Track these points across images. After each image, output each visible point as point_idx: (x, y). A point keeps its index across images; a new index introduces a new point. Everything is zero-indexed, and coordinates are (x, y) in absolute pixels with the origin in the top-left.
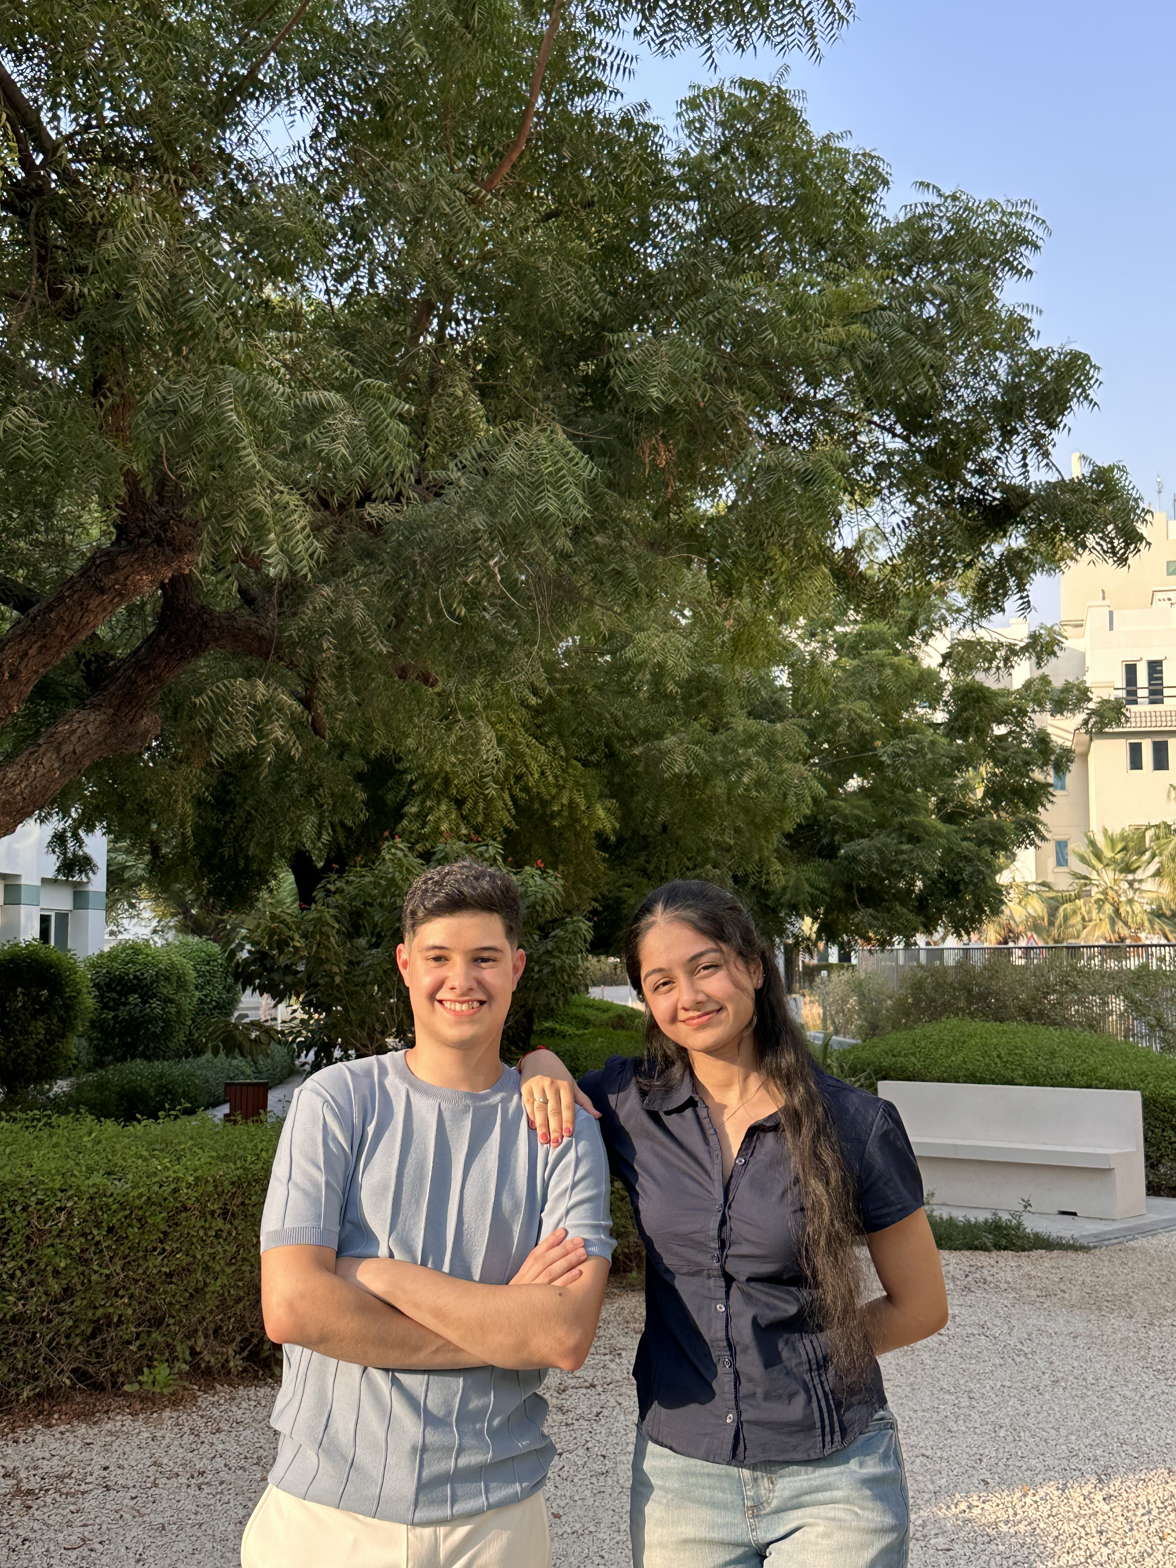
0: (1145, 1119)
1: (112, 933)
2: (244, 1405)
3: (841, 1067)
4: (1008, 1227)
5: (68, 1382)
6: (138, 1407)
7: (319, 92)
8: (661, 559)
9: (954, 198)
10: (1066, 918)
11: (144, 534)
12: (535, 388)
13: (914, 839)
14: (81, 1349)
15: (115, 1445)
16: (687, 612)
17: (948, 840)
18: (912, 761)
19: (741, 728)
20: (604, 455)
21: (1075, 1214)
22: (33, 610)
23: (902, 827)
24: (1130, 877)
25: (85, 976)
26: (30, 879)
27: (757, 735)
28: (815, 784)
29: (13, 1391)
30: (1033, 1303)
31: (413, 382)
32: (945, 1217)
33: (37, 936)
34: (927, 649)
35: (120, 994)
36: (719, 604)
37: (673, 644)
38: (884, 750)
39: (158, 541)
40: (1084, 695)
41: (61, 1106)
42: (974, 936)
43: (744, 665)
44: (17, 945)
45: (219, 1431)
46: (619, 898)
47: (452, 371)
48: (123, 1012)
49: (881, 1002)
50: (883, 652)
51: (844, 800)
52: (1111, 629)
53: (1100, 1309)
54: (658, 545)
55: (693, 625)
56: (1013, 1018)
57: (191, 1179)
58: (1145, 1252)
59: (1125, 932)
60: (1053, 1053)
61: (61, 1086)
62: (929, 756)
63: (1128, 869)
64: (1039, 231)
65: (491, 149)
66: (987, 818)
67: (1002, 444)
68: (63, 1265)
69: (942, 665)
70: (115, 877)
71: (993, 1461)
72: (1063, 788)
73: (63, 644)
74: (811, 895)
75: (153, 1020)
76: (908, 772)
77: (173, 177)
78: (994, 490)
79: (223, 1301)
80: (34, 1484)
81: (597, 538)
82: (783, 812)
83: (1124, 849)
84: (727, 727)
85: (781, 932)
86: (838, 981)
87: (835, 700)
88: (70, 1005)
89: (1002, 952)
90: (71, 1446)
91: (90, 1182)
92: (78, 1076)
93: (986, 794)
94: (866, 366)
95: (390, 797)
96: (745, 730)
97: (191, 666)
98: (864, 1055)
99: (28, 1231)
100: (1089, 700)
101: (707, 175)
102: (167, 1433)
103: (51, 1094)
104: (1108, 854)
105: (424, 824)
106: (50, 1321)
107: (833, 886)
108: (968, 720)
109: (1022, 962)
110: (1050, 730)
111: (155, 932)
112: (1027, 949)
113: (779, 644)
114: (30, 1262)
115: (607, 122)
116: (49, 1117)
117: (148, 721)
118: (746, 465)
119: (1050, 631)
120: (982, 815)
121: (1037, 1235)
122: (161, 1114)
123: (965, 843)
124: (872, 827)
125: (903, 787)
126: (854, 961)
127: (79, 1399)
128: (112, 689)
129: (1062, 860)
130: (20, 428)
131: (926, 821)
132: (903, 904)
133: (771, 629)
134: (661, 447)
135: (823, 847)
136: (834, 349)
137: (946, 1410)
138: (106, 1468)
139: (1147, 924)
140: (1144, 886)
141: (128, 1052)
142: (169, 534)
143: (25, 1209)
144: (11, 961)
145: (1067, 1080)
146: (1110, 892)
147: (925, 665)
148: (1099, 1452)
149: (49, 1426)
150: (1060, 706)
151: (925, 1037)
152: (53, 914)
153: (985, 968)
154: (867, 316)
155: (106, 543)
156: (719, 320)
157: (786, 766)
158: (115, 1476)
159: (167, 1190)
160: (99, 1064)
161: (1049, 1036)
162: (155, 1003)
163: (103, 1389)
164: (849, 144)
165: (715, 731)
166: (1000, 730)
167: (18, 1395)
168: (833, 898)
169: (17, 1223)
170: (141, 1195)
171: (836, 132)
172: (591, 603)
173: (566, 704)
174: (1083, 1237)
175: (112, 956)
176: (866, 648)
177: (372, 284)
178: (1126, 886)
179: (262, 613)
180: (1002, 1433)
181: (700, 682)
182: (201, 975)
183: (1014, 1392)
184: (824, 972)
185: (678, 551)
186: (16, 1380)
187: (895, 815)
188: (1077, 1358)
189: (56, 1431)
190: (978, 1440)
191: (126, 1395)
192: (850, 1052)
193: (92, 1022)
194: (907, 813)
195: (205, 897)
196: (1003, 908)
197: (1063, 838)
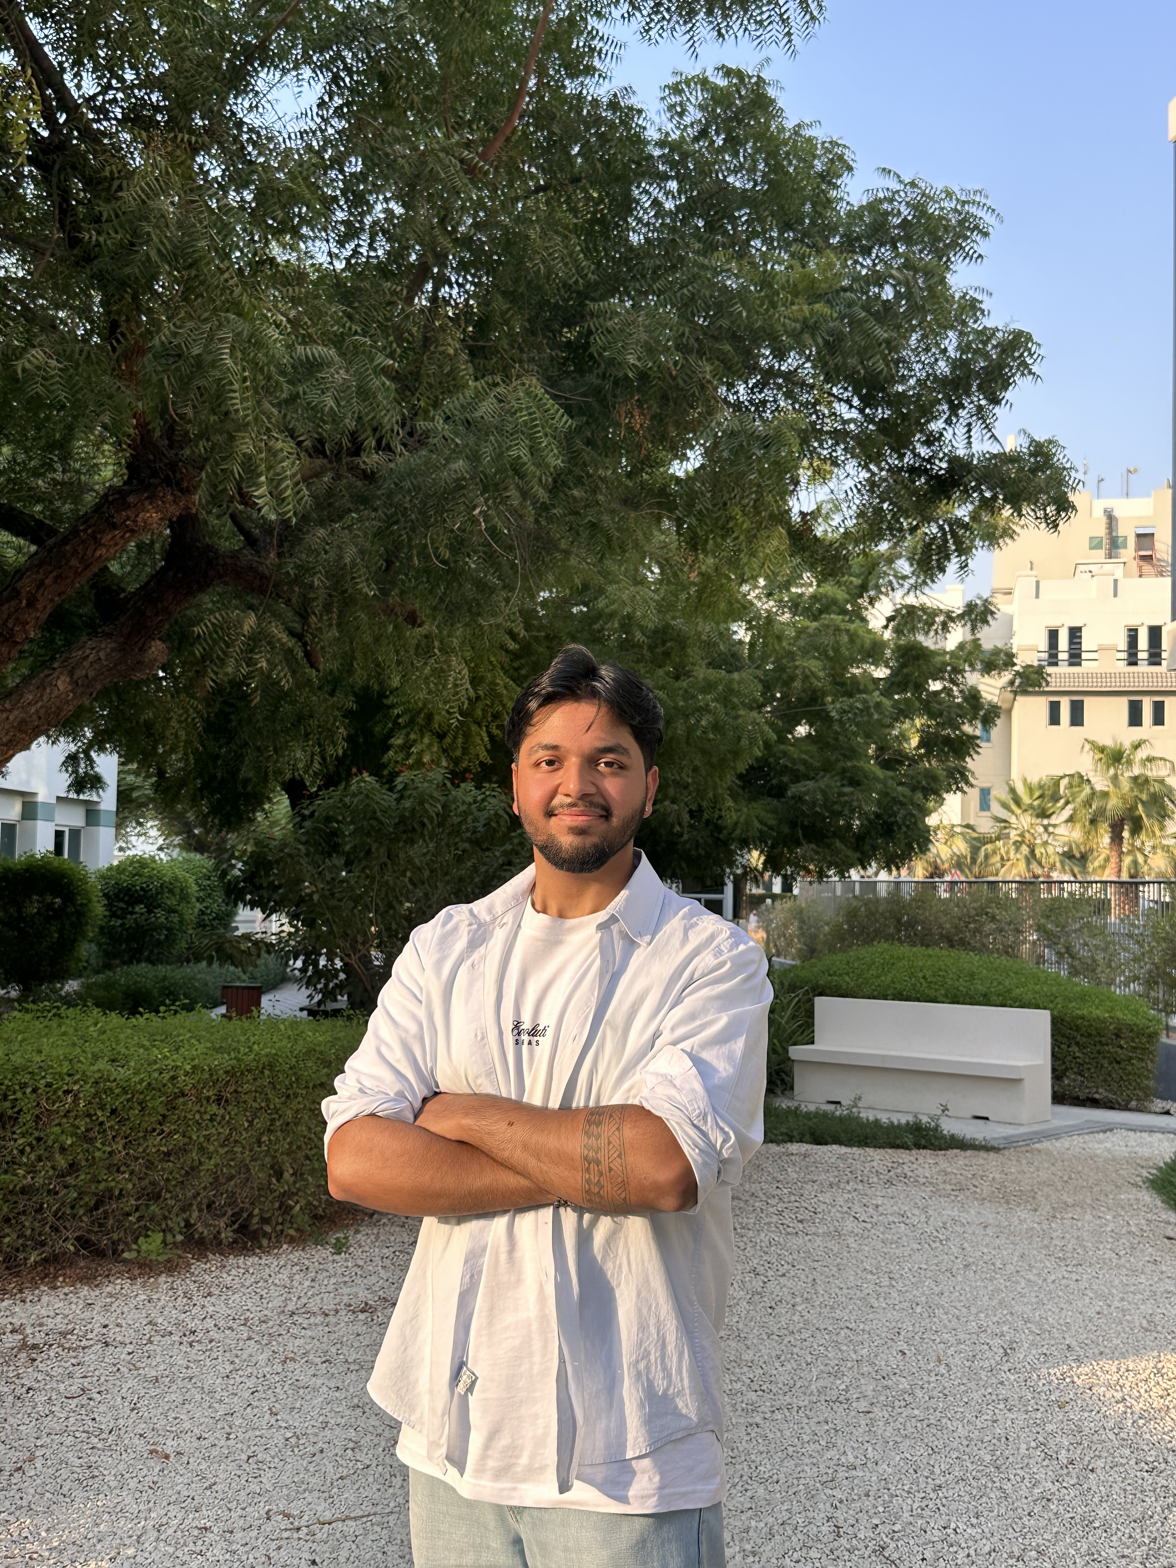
0: (1053, 1036)
1: (121, 849)
2: (234, 1272)
3: (782, 984)
4: (928, 1129)
5: (72, 1248)
6: (136, 1272)
8: (633, 514)
9: (913, 184)
10: (987, 857)
11: (154, 474)
12: (521, 350)
13: (854, 782)
14: (85, 1219)
15: (114, 1306)
16: (656, 569)
17: (885, 786)
18: (859, 719)
19: (701, 676)
20: (584, 414)
21: (987, 1119)
22: (49, 544)
23: (844, 771)
24: (1046, 822)
25: (95, 885)
26: (44, 795)
27: (716, 683)
28: (766, 728)
29: (21, 1256)
30: (948, 1196)
31: (408, 342)
32: (871, 1118)
34: (874, 611)
35: (127, 903)
36: (685, 560)
37: (642, 597)
38: (832, 705)
39: (168, 481)
40: (1009, 659)
41: (69, 1001)
42: (904, 872)
43: (706, 620)
44: (32, 856)
45: (210, 1294)
47: (444, 331)
48: (130, 920)
49: (819, 928)
51: (793, 745)
52: (1037, 596)
53: (1008, 1203)
54: (630, 502)
55: (661, 580)
56: (937, 944)
57: (188, 1068)
58: (1049, 1153)
59: (1038, 871)
60: (972, 975)
61: (72, 986)
62: (874, 715)
63: (1043, 814)
64: (988, 218)
65: (486, 124)
66: (921, 766)
67: (949, 418)
68: (69, 1142)
69: (886, 627)
70: (124, 797)
71: (910, 1335)
72: (988, 740)
73: (77, 574)
74: (761, 831)
75: (158, 928)
76: (854, 728)
77: (186, 137)
78: (941, 460)
79: (216, 1179)
80: (39, 1339)
81: (575, 493)
82: (736, 754)
83: (1041, 796)
84: (688, 674)
85: (732, 864)
86: (780, 911)
87: (792, 657)
88: (82, 915)
89: (928, 886)
90: (73, 1306)
91: (95, 1068)
92: (88, 977)
93: (922, 744)
94: (827, 343)
95: (377, 729)
96: (705, 678)
97: (196, 601)
98: (803, 974)
99: (37, 1111)
100: (1015, 664)
101: (685, 155)
102: (163, 1297)
103: (62, 991)
104: (1026, 800)
105: (409, 755)
106: (56, 1193)
107: (780, 822)
108: (907, 675)
109: (945, 895)
110: (981, 687)
111: (160, 849)
112: (953, 883)
113: (739, 602)
114: (39, 1139)
115: (595, 103)
116: (58, 1008)
117: (157, 649)
118: (712, 429)
119: (985, 601)
120: (916, 762)
121: (952, 1136)
122: (162, 1008)
123: (900, 788)
124: (816, 770)
125: (846, 737)
126: (796, 891)
127: (82, 1264)
128: (123, 619)
129: (985, 805)
130: (38, 368)
131: (866, 767)
132: (842, 840)
133: (732, 587)
134: (636, 413)
135: (772, 787)
136: (798, 326)
137: (869, 1288)
138: (105, 1326)
139: (1058, 865)
140: (1060, 830)
141: (135, 957)
142: (178, 475)
143: (34, 1091)
144: (27, 870)
145: (985, 1000)
146: (1027, 835)
147: (871, 627)
148: (1005, 1329)
149: (55, 1288)
150: (989, 667)
151: (858, 959)
152: (67, 830)
153: (914, 899)
154: (831, 295)
155: (119, 483)
156: (693, 294)
157: (742, 712)
158: (113, 1333)
159: (166, 1076)
160: (108, 967)
161: (969, 960)
162: (159, 913)
163: (104, 1255)
164: (819, 134)
165: (677, 678)
166: (935, 686)
167: (26, 1259)
168: (780, 833)
169: (27, 1103)
170: (142, 1080)
171: (807, 121)
172: (567, 553)
173: (542, 649)
174: (994, 1139)
175: (120, 869)
176: (818, 608)
177: (371, 247)
178: (1041, 829)
179: (263, 554)
180: (919, 1310)
181: (665, 633)
182: (202, 888)
183: (930, 1274)
184: (769, 901)
185: (650, 506)
186: (24, 1246)
187: (838, 760)
188: (987, 1245)
189: (61, 1292)
190: (897, 1315)
191: (125, 1261)
192: (790, 971)
193: (102, 928)
194: (850, 758)
195: (206, 816)
196: (931, 846)
197: (985, 785)
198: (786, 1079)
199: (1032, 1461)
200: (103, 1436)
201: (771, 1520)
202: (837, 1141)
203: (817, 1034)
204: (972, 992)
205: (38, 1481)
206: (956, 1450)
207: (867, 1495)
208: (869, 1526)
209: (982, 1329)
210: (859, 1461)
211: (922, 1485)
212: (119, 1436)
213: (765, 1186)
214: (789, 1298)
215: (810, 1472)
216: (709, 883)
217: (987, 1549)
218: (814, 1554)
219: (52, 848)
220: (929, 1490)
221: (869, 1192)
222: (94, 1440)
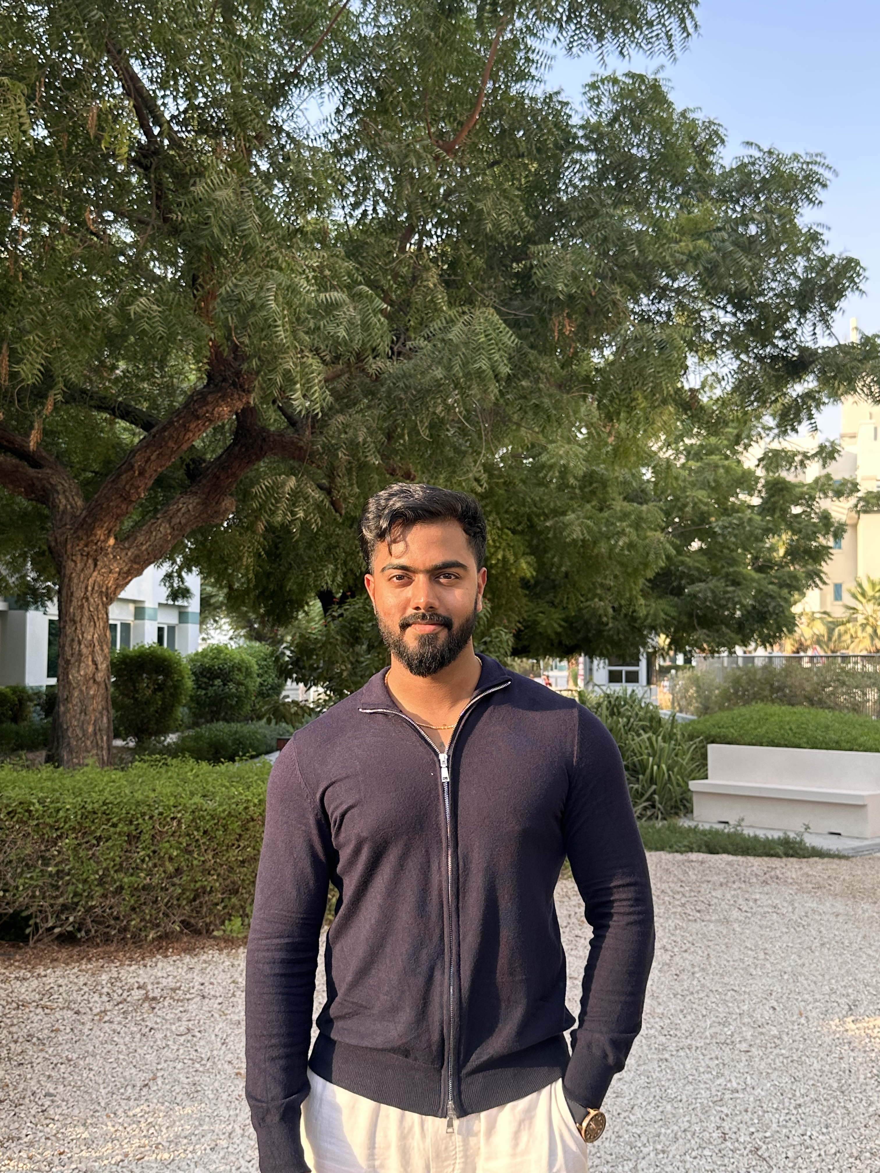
1: (203, 639)
3: (683, 735)
4: (795, 842)
5: (178, 929)
6: (223, 945)
7: (341, 82)
8: (565, 396)
9: (770, 152)
10: (840, 636)
11: (224, 380)
12: (483, 282)
13: (736, 583)
14: (187, 908)
15: (208, 970)
16: (584, 430)
17: (759, 584)
18: (736, 532)
19: (618, 508)
20: (529, 326)
21: (839, 834)
22: (154, 430)
23: (727, 575)
25: (186, 666)
26: (150, 604)
27: (630, 513)
28: (668, 546)
29: (143, 934)
30: (810, 892)
31: (401, 279)
32: (752, 835)
33: (156, 641)
34: (748, 455)
35: (209, 679)
36: (605, 427)
37: (574, 452)
38: (716, 523)
39: (234, 384)
40: (855, 487)
41: (174, 752)
42: (776, 647)
43: (621, 467)
44: (143, 647)
46: (535, 621)
47: (427, 270)
48: (211, 691)
49: (711, 692)
50: (718, 457)
51: (689, 557)
52: (875, 439)
53: (854, 897)
54: (563, 386)
55: (588, 439)
56: (801, 704)
57: (256, 801)
60: (827, 727)
61: (172, 738)
62: (748, 528)
64: (826, 174)
65: (455, 120)
66: (787, 569)
67: (799, 320)
68: (175, 854)
69: (758, 466)
70: (205, 602)
71: (779, 995)
72: (840, 548)
73: (173, 452)
74: (665, 620)
75: (231, 696)
76: (733, 539)
77: (243, 142)
78: (794, 350)
80: (157, 993)
81: (523, 383)
82: (646, 565)
84: (609, 507)
85: (645, 644)
86: (683, 677)
87: (684, 490)
88: (177, 687)
89: (795, 659)
90: (180, 970)
91: (192, 801)
92: (182, 732)
93: (787, 553)
94: (706, 269)
96: (621, 511)
97: (256, 467)
98: (699, 727)
99: (153, 832)
100: (859, 491)
101: (601, 136)
103: (166, 744)
104: (870, 592)
106: (167, 890)
107: (680, 614)
108: (775, 503)
109: (809, 665)
110: (832, 510)
111: (231, 639)
112: (812, 658)
113: (645, 453)
114: (154, 852)
115: (534, 100)
116: (166, 759)
117: (229, 503)
118: (621, 335)
119: (833, 443)
120: (783, 567)
121: (813, 848)
122: (237, 758)
123: (770, 586)
124: (707, 574)
125: (729, 548)
126: (694, 663)
127: (185, 939)
128: (204, 481)
129: (838, 596)
130: (144, 311)
131: (744, 571)
132: (728, 626)
133: (640, 443)
134: (566, 322)
135: (674, 588)
136: (685, 258)
137: (749, 961)
138: (202, 984)
141: (214, 717)
142: (241, 380)
143: (151, 818)
144: (139, 657)
145: (837, 746)
146: (871, 619)
147: (746, 466)
148: (850, 991)
149: (166, 957)
150: (839, 494)
151: (741, 715)
152: (166, 627)
153: (783, 669)
154: (709, 234)
155: (200, 386)
156: (607, 236)
157: (649, 534)
158: (208, 989)
159: (241, 807)
160: (196, 724)
161: (825, 716)
162: (231, 685)
163: (200, 933)
164: (700, 116)
165: (601, 510)
166: (796, 510)
167: (146, 936)
168: (680, 622)
169: (146, 826)
170: (224, 811)
171: (691, 107)
172: (519, 425)
173: (501, 492)
174: (845, 849)
175: (204, 654)
176: (706, 454)
177: (375, 210)
179: (301, 432)
180: (786, 977)
181: (591, 477)
182: (261, 667)
183: (795, 950)
184: (673, 671)
185: (578, 391)
186: (145, 927)
187: (723, 567)
188: (838, 929)
189: (171, 960)
190: (770, 981)
191: (215, 938)
192: (689, 725)
193: (191, 697)
194: (731, 565)
195: (263, 616)
196: (796, 629)
197: (838, 581)
198: (688, 805)
199: (868, 1088)
200: (203, 1062)
201: (676, 1128)
202: (726, 851)
203: (710, 773)
204: (827, 740)
205: (160, 1094)
206: (812, 1079)
207: (746, 1111)
208: (747, 1133)
209: (833, 991)
210: (740, 1087)
211: (787, 1104)
212: (214, 1063)
213: (672, 885)
214: (690, 968)
215: (705, 1094)
216: (628, 659)
217: (833, 1151)
218: (707, 1152)
219: (156, 640)
220: (791, 1108)
221: (750, 890)
222: (197, 1066)
